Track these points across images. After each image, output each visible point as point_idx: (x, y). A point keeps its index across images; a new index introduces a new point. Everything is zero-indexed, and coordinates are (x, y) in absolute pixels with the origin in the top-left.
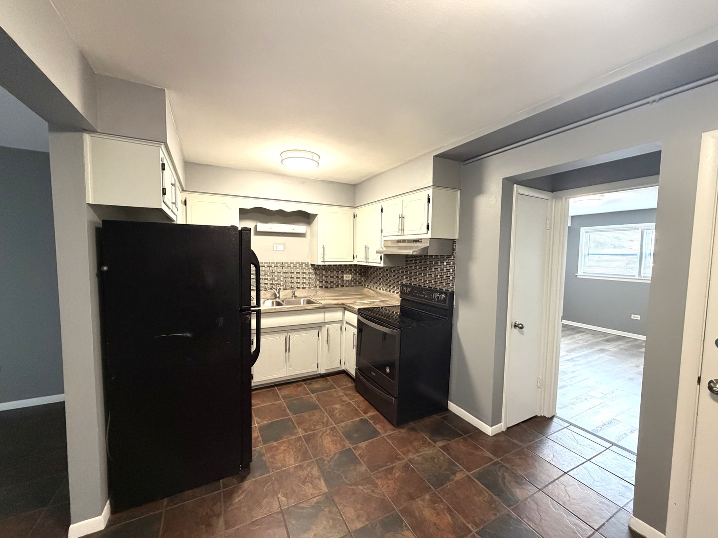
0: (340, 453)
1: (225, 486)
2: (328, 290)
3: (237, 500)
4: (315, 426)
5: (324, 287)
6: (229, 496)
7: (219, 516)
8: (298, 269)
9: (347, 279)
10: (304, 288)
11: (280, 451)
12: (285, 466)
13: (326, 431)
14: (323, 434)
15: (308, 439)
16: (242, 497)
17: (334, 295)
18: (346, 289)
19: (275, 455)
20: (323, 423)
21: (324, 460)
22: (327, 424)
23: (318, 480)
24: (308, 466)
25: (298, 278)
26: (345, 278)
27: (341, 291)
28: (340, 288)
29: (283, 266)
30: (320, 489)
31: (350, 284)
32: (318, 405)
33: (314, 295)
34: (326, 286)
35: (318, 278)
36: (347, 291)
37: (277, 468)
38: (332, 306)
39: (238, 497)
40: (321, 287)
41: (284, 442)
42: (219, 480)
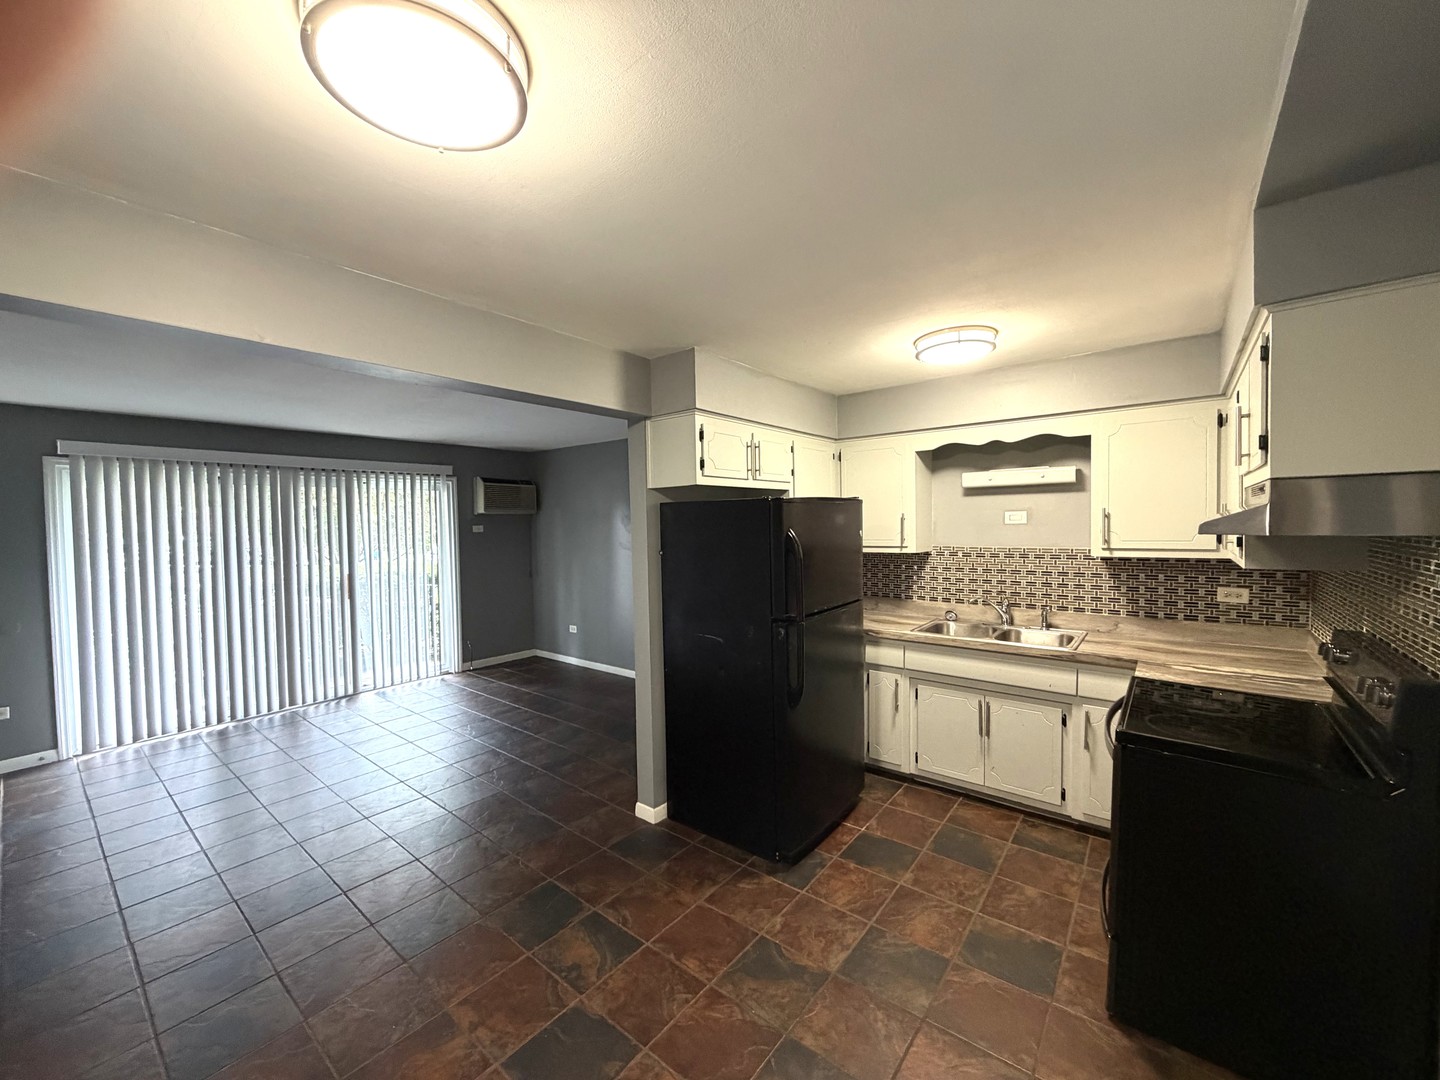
0: (922, 951)
1: (752, 865)
2: (1158, 623)
3: (741, 885)
4: (941, 887)
5: (1141, 613)
6: (745, 875)
7: (715, 882)
8: (1063, 564)
9: (1234, 601)
10: (1079, 610)
11: (845, 878)
12: (826, 899)
13: (948, 907)
14: (936, 906)
15: (903, 895)
16: (750, 887)
17: (1179, 639)
18: (1229, 628)
19: (833, 878)
20: (961, 894)
21: (884, 937)
22: (967, 900)
23: (840, 948)
24: (851, 923)
25: (1063, 585)
26: (1220, 598)
27: (1206, 632)
28: (1200, 624)
29: (1024, 556)
30: (826, 959)
31: (1243, 615)
32: (994, 866)
33: (1109, 632)
34: (1149, 613)
35: (1123, 589)
36: (1231, 634)
37: (816, 893)
38: (1097, 660)
39: (749, 884)
40: (1134, 614)
41: (866, 873)
42: (754, 854)
